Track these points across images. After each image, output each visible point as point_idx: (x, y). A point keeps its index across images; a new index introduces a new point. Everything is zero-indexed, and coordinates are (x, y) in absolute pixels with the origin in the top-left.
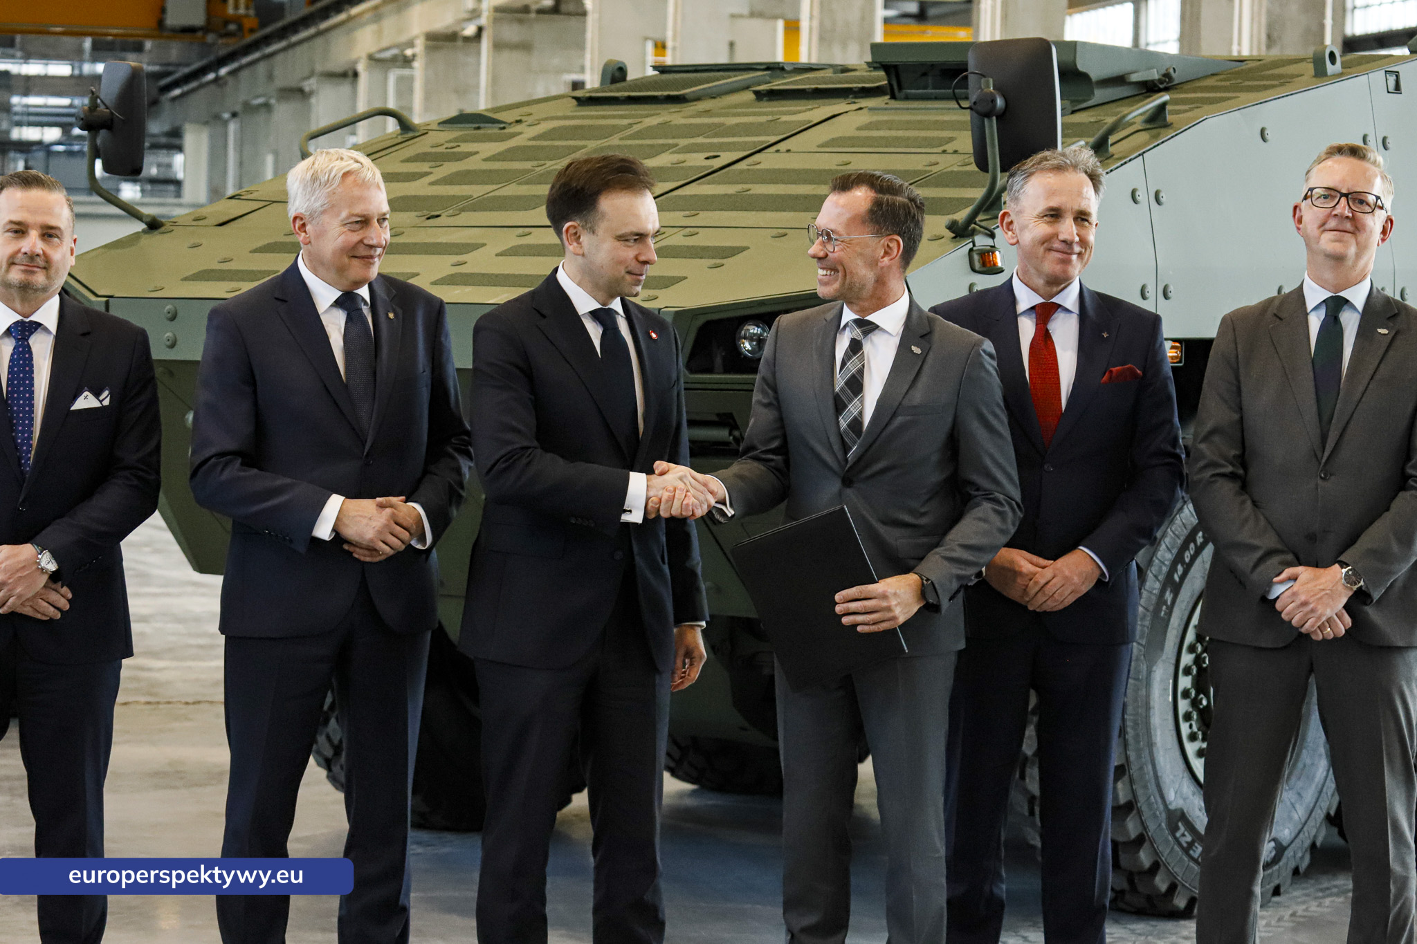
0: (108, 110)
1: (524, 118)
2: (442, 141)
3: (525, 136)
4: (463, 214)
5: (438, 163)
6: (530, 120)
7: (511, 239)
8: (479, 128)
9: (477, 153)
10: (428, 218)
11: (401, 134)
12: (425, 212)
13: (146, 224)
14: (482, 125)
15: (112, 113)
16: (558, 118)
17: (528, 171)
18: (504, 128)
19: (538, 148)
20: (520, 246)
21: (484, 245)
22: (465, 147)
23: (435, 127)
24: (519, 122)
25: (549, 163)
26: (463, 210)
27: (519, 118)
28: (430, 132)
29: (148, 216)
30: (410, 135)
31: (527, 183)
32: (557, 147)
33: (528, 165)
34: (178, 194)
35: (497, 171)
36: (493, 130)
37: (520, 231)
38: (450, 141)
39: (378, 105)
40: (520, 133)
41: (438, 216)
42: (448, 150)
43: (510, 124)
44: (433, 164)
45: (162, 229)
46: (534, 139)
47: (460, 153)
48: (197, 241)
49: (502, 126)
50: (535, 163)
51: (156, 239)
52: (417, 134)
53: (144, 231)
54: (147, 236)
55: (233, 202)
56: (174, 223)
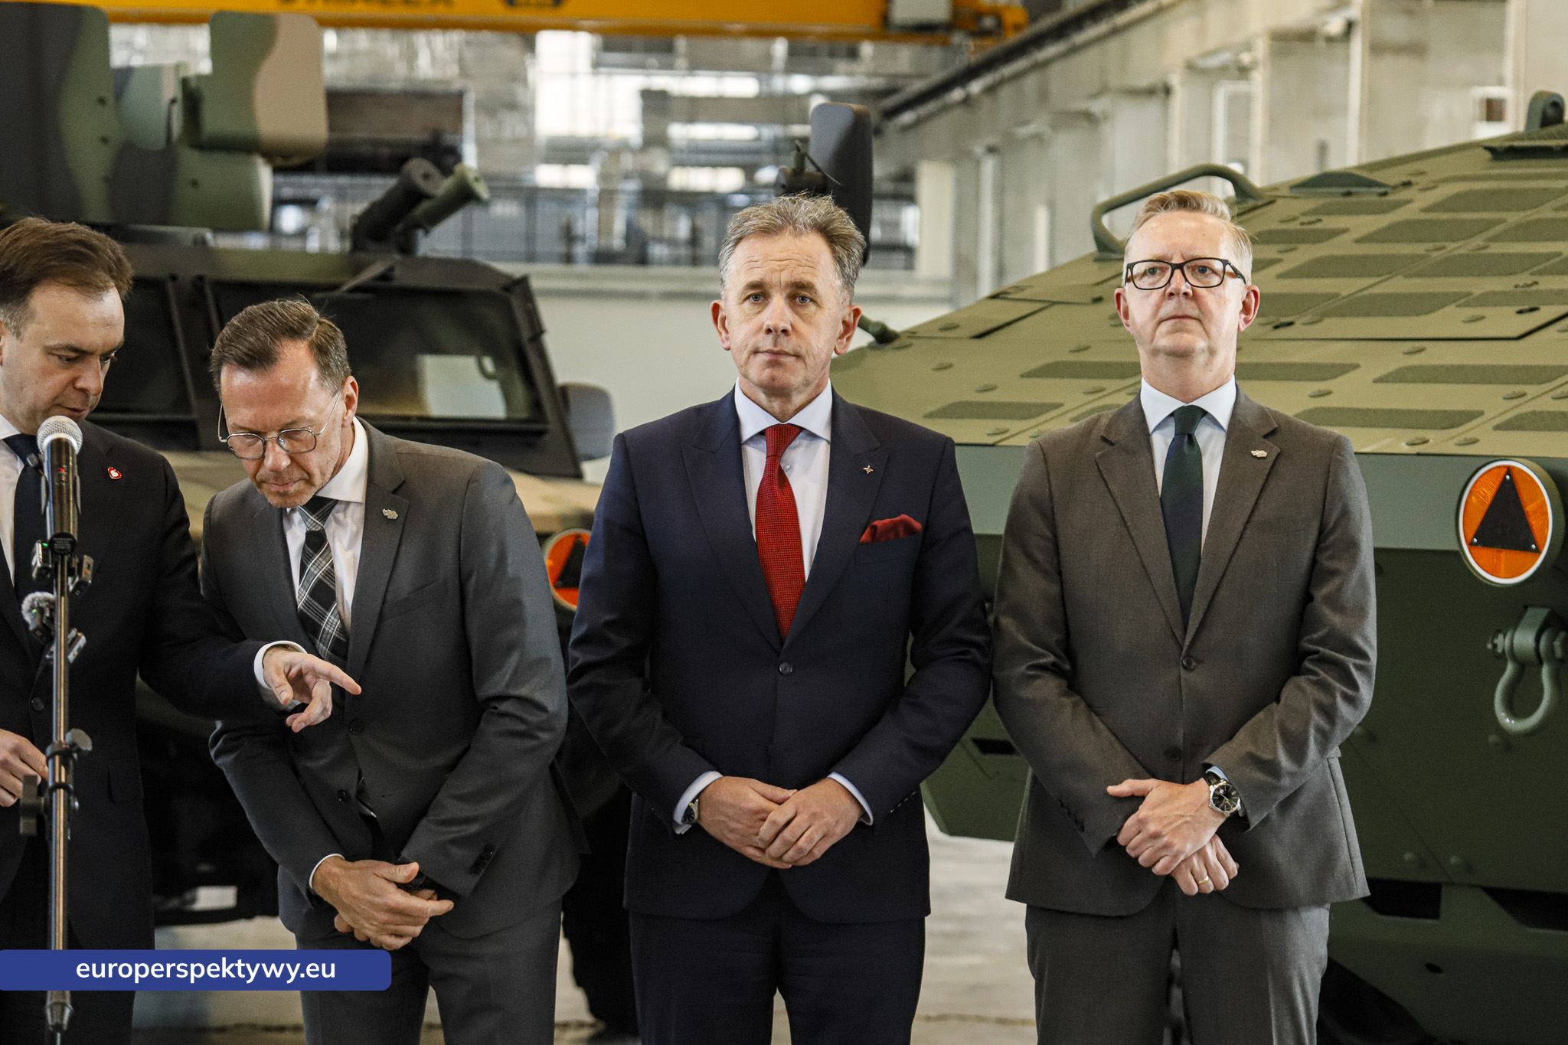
0: (819, 174)
1: (1413, 179)
2: (1296, 213)
3: (1416, 205)
4: (1328, 322)
5: (1292, 246)
6: (1423, 181)
7: (1396, 358)
8: (1349, 194)
9: (1345, 231)
10: (1276, 327)
11: (1238, 203)
12: (1272, 318)
13: (874, 335)
14: (1353, 190)
15: (825, 178)
16: (1464, 179)
17: (1421, 257)
18: (1385, 194)
19: (1432, 222)
20: (1410, 369)
21: (1356, 366)
22: (1329, 223)
23: (1285, 192)
24: (1407, 184)
25: (1451, 246)
26: (1325, 315)
27: (1405, 179)
28: (1280, 202)
29: (877, 324)
30: (1251, 203)
31: (1419, 275)
32: (1463, 222)
33: (1419, 249)
34: (910, 266)
35: (1375, 257)
36: (1370, 197)
37: (1409, 345)
38: (1304, 214)
39: (1201, 161)
40: (1409, 202)
41: (1290, 324)
42: (1305, 227)
43: (1395, 187)
44: (1283, 247)
45: (896, 343)
46: (1426, 210)
47: (1321, 231)
48: (946, 360)
49: (1382, 190)
50: (1430, 246)
51: (889, 356)
52: (1260, 203)
53: (870, 347)
54: (878, 352)
55: (997, 304)
56: (912, 334)
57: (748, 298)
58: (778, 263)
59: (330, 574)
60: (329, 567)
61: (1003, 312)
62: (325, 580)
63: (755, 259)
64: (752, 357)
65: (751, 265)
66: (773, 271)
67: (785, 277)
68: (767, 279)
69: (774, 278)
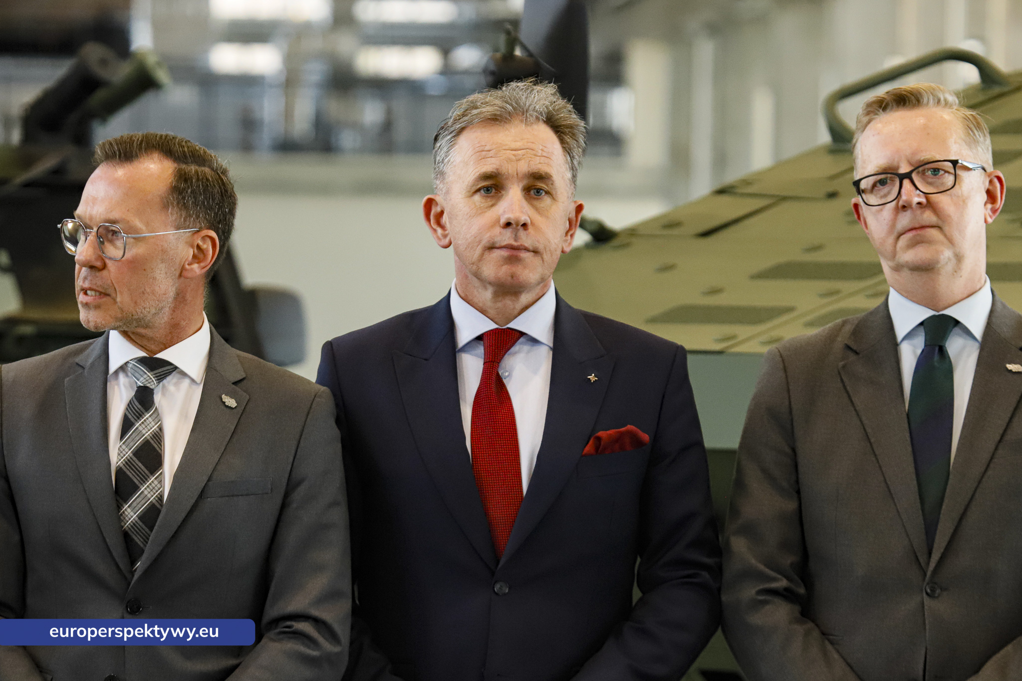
13: (593, 234)
29: (597, 223)
45: (615, 242)
48: (669, 261)
51: (607, 256)
53: (587, 246)
55: (724, 199)
56: (632, 232)
57: (478, 190)
58: (514, 152)
59: (158, 436)
60: (157, 429)
61: (729, 208)
62: (152, 442)
63: (487, 148)
64: (486, 253)
65: (482, 153)
66: (509, 160)
67: (524, 167)
68: (504, 170)
69: (509, 169)
